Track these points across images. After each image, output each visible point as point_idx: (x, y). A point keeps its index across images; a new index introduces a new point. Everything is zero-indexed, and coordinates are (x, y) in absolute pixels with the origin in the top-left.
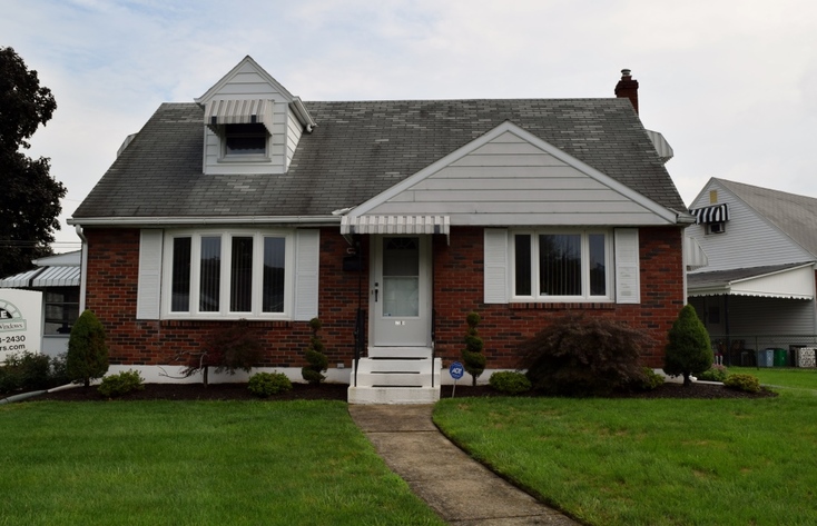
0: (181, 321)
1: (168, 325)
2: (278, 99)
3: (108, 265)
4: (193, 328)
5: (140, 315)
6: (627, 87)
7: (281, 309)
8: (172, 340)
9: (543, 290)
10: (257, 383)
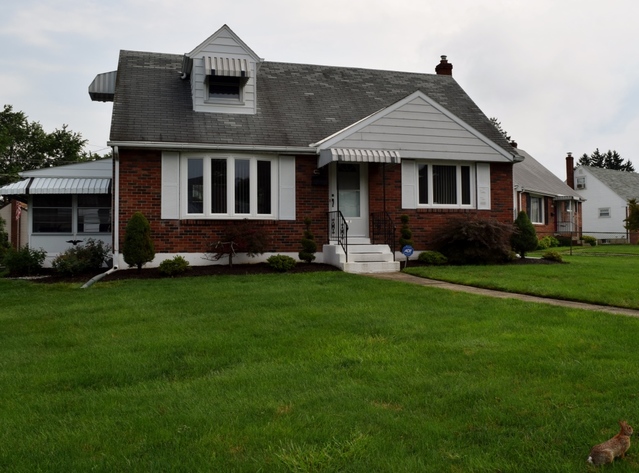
0: (197, 220)
1: (186, 223)
2: (249, 60)
3: (136, 178)
4: (206, 225)
5: (164, 216)
6: (444, 68)
7: (269, 212)
8: (191, 234)
9: (435, 201)
10: (277, 262)
